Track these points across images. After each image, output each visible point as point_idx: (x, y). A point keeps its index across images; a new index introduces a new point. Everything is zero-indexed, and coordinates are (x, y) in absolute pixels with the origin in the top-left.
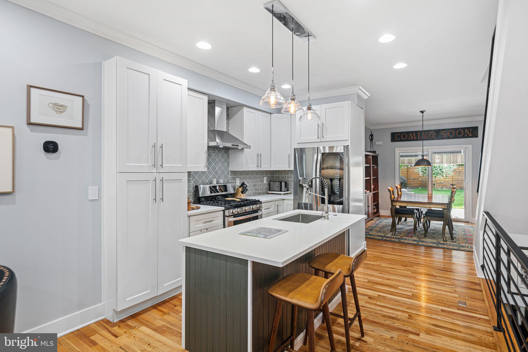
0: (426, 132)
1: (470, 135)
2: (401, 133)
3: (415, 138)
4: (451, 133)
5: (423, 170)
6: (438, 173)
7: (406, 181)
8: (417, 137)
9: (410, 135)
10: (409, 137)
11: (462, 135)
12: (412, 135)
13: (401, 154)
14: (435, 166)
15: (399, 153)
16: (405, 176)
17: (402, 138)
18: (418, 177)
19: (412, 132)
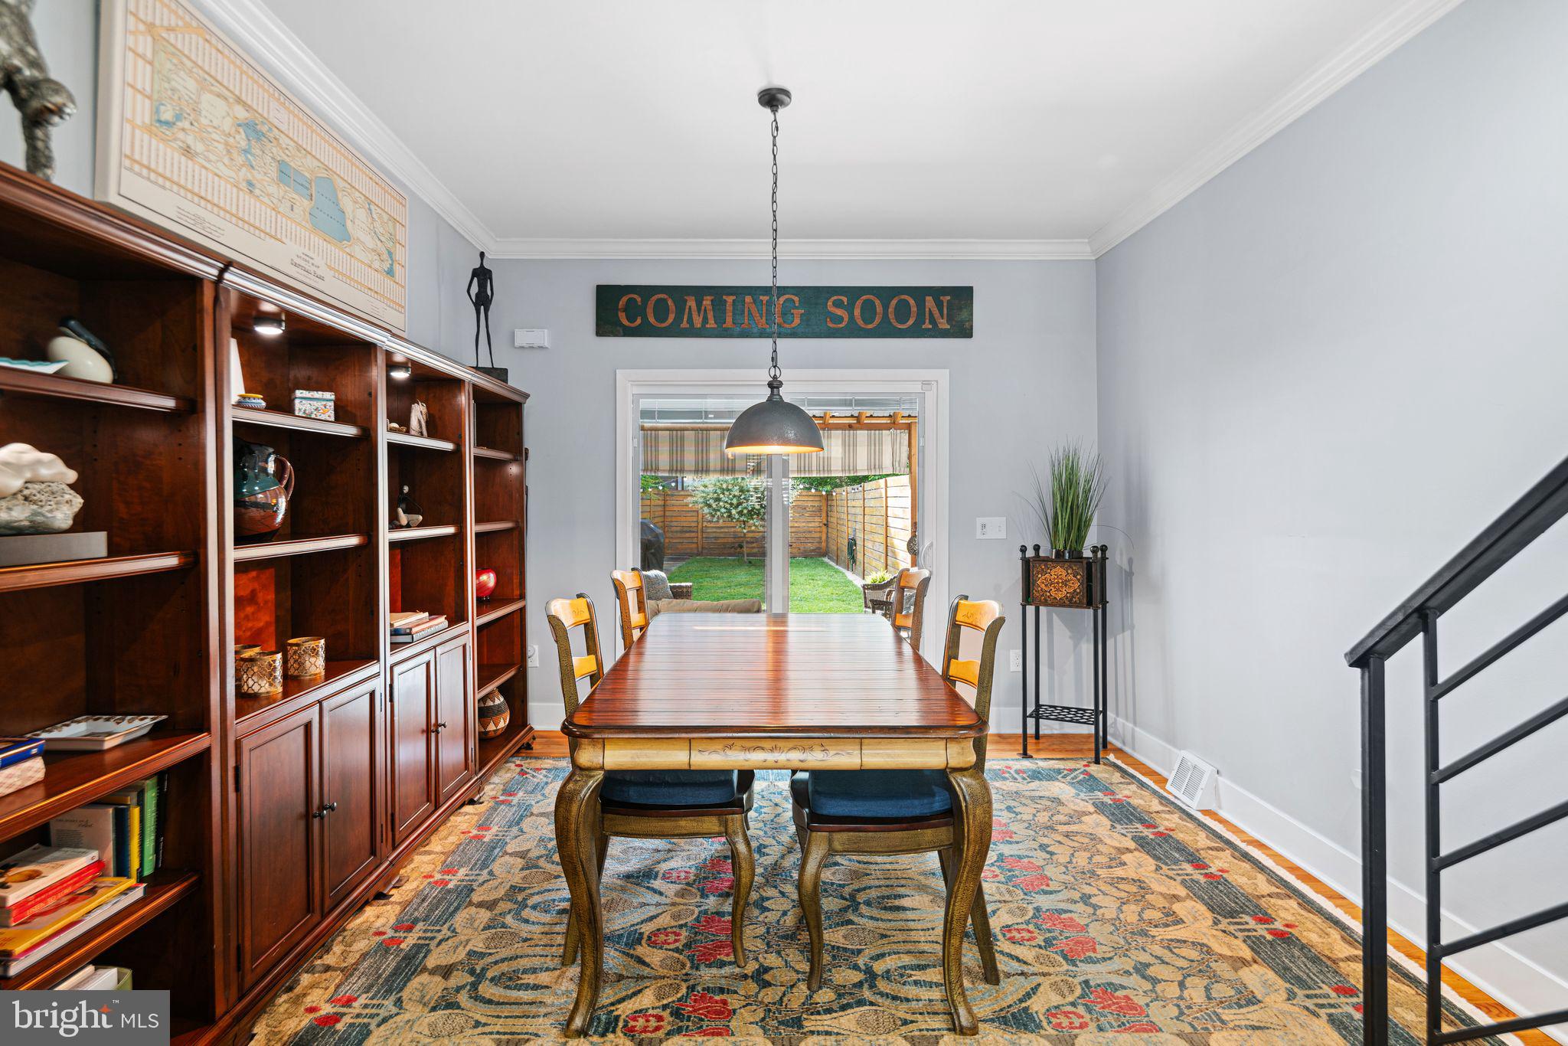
0: (761, 297)
1: (944, 324)
2: (647, 291)
3: (711, 324)
4: (868, 309)
5: (711, 501)
6: (752, 511)
7: (660, 537)
8: (720, 319)
9: (689, 304)
10: (686, 317)
11: (911, 322)
12: (699, 304)
13: (646, 404)
14: (745, 488)
15: (636, 398)
16: (656, 520)
17: (652, 320)
18: (696, 524)
19: (699, 292)
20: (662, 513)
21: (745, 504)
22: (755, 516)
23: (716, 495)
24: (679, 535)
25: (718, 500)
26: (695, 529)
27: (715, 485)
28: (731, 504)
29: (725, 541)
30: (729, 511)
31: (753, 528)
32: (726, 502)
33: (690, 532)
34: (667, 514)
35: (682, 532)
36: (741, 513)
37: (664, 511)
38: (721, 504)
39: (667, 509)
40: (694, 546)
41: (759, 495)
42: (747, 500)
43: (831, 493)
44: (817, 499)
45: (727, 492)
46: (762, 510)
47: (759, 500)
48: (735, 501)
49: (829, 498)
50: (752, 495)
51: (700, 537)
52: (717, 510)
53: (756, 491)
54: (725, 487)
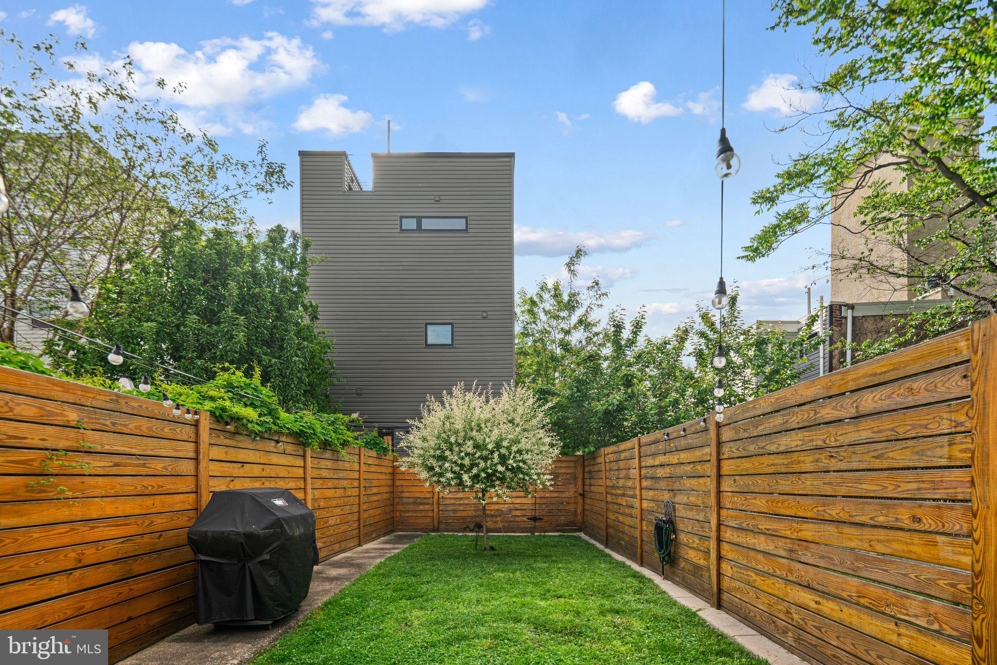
6: (493, 474)
20: (390, 483)
21: (482, 464)
22: (497, 482)
23: (438, 452)
24: (411, 507)
25: (442, 458)
26: (430, 501)
27: (438, 438)
28: (462, 466)
29: (463, 514)
30: (459, 477)
31: (495, 499)
32: (455, 462)
33: (424, 504)
34: (398, 483)
35: (415, 503)
36: (476, 478)
37: (393, 480)
38: (447, 465)
39: (397, 477)
40: (429, 520)
41: (503, 451)
42: (485, 459)
43: (593, 456)
44: (571, 465)
45: (456, 449)
46: (508, 474)
47: (503, 459)
48: (467, 461)
49: (586, 463)
50: (492, 452)
51: (436, 510)
52: (441, 475)
53: (498, 446)
54: (453, 440)
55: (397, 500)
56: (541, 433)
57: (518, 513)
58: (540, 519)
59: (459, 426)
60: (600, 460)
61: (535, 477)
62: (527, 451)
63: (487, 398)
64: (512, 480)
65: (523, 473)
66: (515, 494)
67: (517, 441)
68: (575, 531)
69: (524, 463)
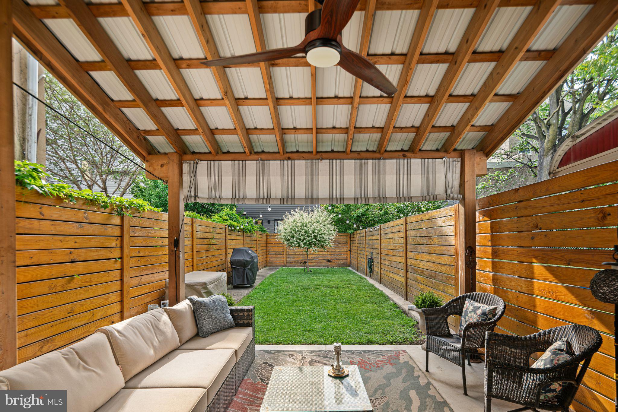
6: (312, 242)
18: (283, 251)
20: (265, 245)
21: (308, 239)
22: (313, 245)
23: (291, 234)
24: (274, 256)
25: (293, 236)
26: (282, 253)
27: (291, 229)
28: (300, 239)
30: (299, 243)
31: (312, 252)
32: (298, 238)
33: (280, 254)
34: (268, 245)
35: (276, 254)
36: (305, 244)
38: (294, 239)
40: (282, 262)
41: (315, 234)
42: (309, 237)
43: (353, 234)
44: (345, 237)
45: (298, 233)
46: (317, 242)
47: (315, 237)
48: (302, 238)
49: (351, 237)
50: (311, 234)
51: (285, 257)
52: (292, 243)
53: (313, 232)
54: (297, 230)
55: (268, 253)
56: (330, 226)
57: (321, 258)
58: (331, 261)
59: (299, 225)
60: (355, 236)
61: (327, 244)
62: (324, 234)
63: (309, 212)
64: (319, 244)
65: (323, 242)
66: (320, 250)
67: (320, 230)
68: (347, 266)
69: (323, 238)
